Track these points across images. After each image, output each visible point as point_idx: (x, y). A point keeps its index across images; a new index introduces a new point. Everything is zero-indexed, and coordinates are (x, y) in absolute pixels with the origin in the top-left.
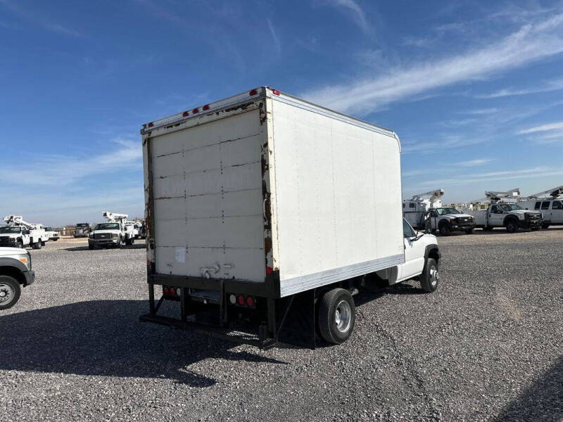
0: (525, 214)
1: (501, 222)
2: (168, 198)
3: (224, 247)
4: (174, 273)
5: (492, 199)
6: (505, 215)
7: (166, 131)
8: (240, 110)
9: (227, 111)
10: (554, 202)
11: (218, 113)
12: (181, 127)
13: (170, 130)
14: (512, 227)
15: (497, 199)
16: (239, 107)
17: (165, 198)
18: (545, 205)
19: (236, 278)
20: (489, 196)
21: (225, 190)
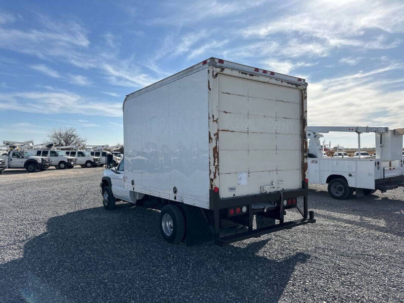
0: (42, 159)
1: (23, 165)
2: (232, 131)
3: (277, 170)
4: (236, 195)
5: (10, 147)
6: (26, 160)
7: (240, 75)
8: (294, 86)
9: (287, 83)
10: (51, 152)
11: (282, 82)
12: (254, 78)
13: (244, 76)
14: (32, 168)
15: (14, 147)
16: (294, 84)
17: (228, 131)
18: (45, 153)
19: (284, 189)
20: (7, 144)
21: (278, 132)
